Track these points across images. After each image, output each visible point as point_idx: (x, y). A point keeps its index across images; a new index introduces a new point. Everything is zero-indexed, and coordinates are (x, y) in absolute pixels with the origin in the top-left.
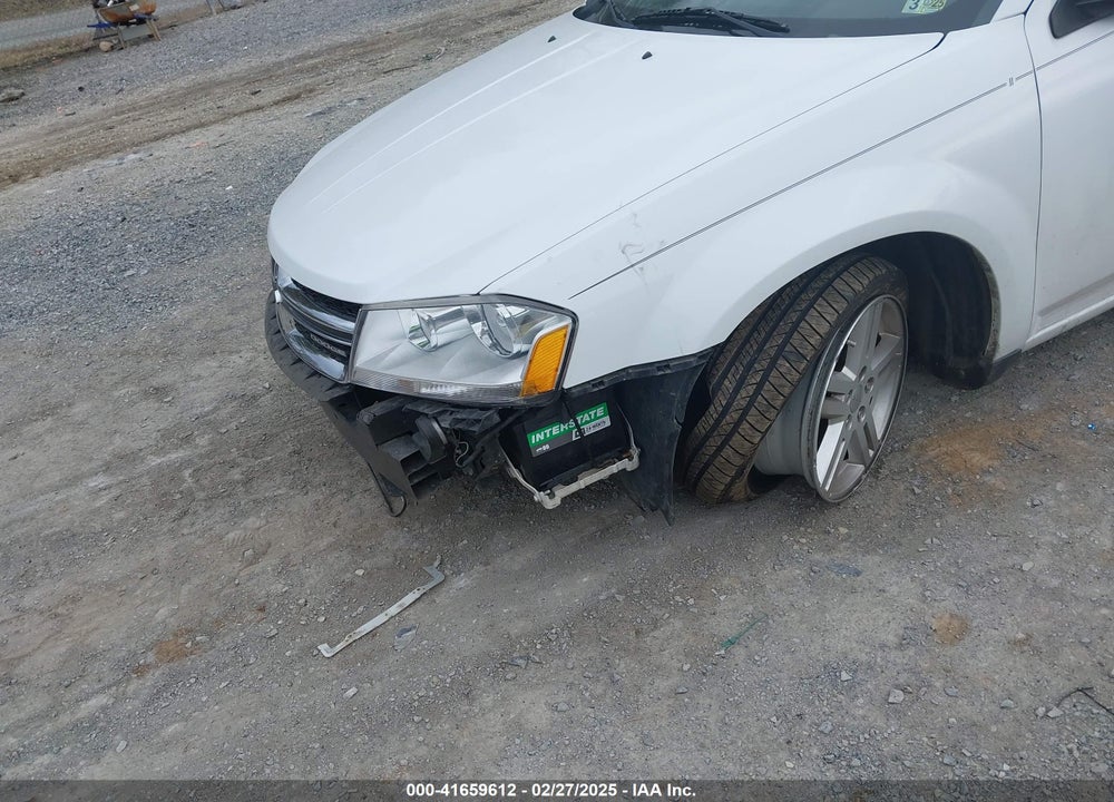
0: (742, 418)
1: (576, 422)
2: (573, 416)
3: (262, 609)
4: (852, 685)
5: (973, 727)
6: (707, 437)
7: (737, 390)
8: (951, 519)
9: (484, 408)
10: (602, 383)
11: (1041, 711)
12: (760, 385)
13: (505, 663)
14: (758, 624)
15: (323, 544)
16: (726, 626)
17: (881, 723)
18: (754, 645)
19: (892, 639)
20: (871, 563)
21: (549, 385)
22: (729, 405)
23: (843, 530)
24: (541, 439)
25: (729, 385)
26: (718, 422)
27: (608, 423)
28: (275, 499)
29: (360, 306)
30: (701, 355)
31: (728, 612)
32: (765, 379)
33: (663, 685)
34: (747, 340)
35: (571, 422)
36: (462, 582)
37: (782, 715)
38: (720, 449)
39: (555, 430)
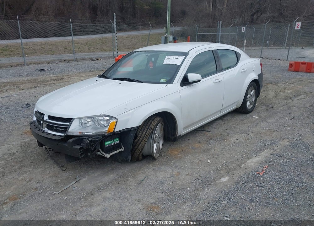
0: (143, 139)
1: (114, 141)
2: (113, 139)
3: (36, 189)
4: (164, 183)
5: (183, 185)
6: (137, 143)
7: (142, 134)
8: (174, 161)
9: (99, 135)
10: (121, 131)
11: (192, 182)
12: (145, 133)
13: (99, 189)
14: (146, 177)
15: (47, 177)
16: (141, 179)
17: (169, 187)
18: (146, 180)
19: (169, 176)
20: (163, 167)
21: (112, 131)
22: (141, 136)
23: (157, 164)
24: (107, 144)
25: (140, 133)
26: (139, 140)
27: (118, 142)
28: (30, 171)
29: (72, 119)
30: (137, 127)
31: (141, 177)
32: (146, 132)
33: (132, 188)
34: (143, 126)
35: (113, 141)
36: (84, 179)
37: (154, 188)
38: (139, 145)
39: (110, 142)
